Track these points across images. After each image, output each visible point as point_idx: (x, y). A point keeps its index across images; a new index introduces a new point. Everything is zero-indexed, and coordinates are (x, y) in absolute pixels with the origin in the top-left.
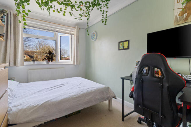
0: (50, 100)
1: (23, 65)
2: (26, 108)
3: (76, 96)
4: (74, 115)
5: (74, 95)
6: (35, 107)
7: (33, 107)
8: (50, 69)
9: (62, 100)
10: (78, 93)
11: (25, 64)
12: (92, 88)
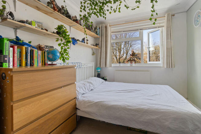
0: (104, 101)
1: (111, 66)
2: (86, 101)
3: (130, 108)
4: (136, 131)
5: (129, 106)
6: (91, 102)
7: (90, 102)
8: (133, 71)
9: (113, 105)
10: (136, 105)
11: (112, 66)
12: (164, 105)
